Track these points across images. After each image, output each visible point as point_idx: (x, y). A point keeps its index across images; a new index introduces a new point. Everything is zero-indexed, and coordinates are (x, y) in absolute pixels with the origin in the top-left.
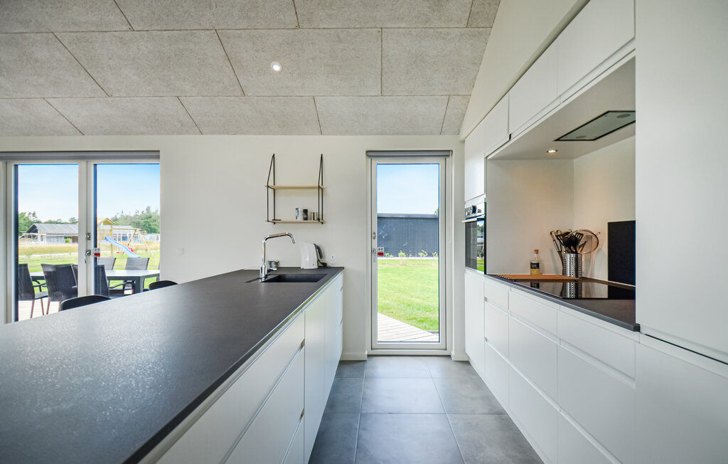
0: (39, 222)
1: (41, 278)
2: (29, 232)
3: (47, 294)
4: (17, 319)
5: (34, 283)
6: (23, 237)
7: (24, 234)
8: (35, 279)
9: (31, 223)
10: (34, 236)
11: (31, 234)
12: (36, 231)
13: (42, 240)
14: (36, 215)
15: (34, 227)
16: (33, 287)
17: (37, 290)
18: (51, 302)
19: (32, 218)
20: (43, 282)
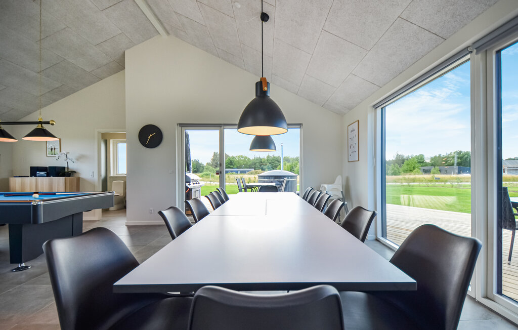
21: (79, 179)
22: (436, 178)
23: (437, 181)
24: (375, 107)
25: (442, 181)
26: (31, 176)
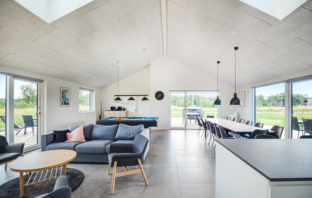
0: (309, 98)
1: (302, 123)
2: (304, 102)
3: (304, 130)
4: (292, 138)
5: (300, 125)
6: (302, 104)
7: (302, 103)
8: (301, 123)
9: (305, 98)
10: (306, 104)
11: (305, 103)
12: (307, 102)
13: (309, 105)
14: (307, 95)
15: (306, 100)
16: (299, 126)
17: (301, 128)
18: (305, 133)
19: (306, 97)
20: (303, 125)
21: (127, 111)
22: (270, 109)
23: (271, 111)
24: (252, 88)
25: (274, 111)
26: (111, 110)
